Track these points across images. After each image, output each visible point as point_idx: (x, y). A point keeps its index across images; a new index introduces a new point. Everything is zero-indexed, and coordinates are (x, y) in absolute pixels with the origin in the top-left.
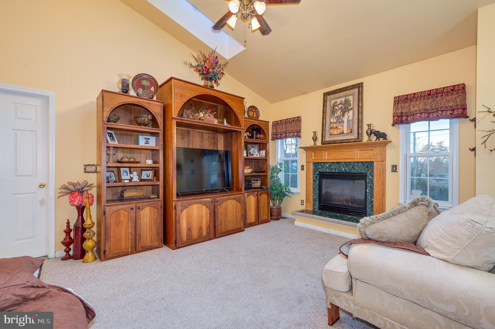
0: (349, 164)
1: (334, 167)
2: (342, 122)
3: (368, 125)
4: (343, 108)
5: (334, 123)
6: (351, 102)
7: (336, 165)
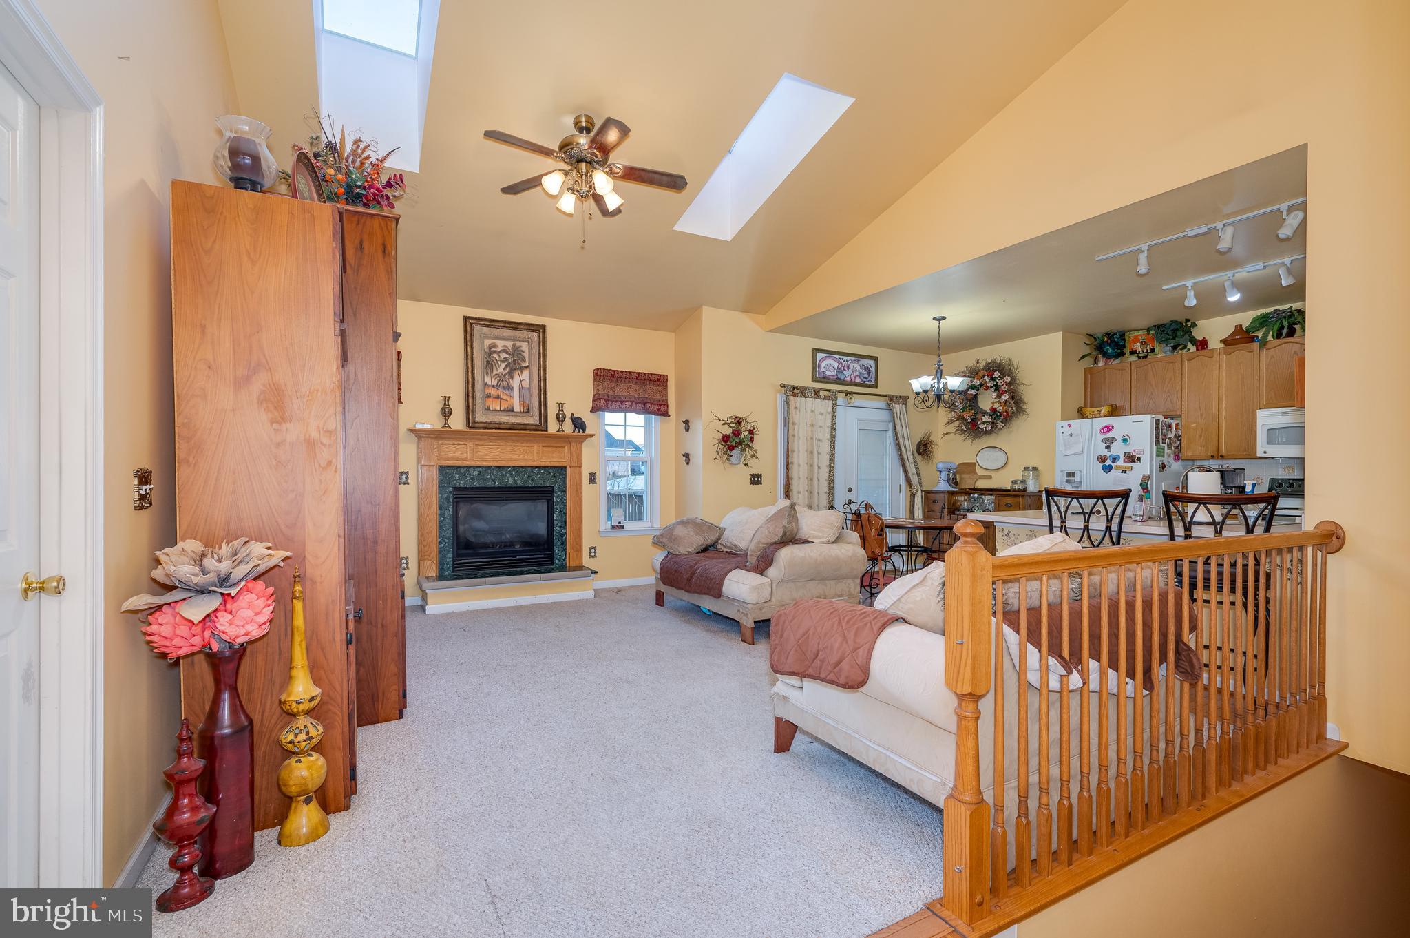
0: (521, 470)
1: (490, 476)
2: (509, 388)
3: (559, 404)
4: (510, 361)
5: (493, 386)
6: (526, 355)
7: (495, 472)
